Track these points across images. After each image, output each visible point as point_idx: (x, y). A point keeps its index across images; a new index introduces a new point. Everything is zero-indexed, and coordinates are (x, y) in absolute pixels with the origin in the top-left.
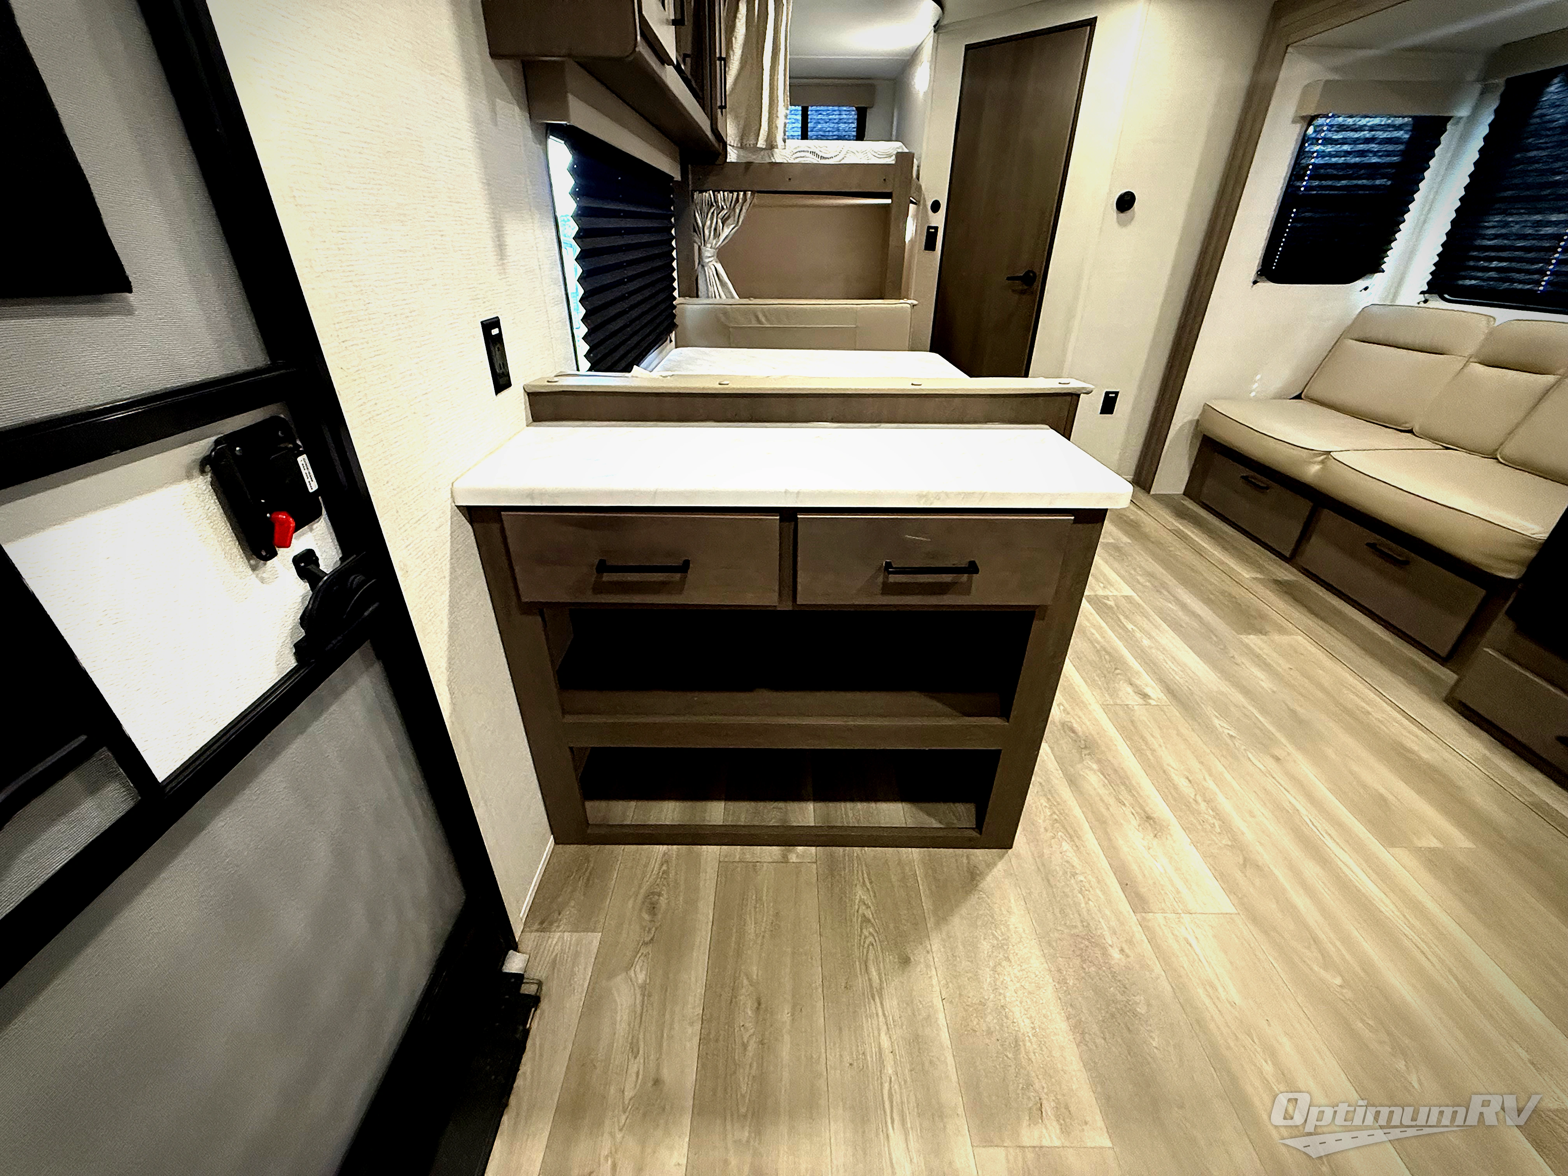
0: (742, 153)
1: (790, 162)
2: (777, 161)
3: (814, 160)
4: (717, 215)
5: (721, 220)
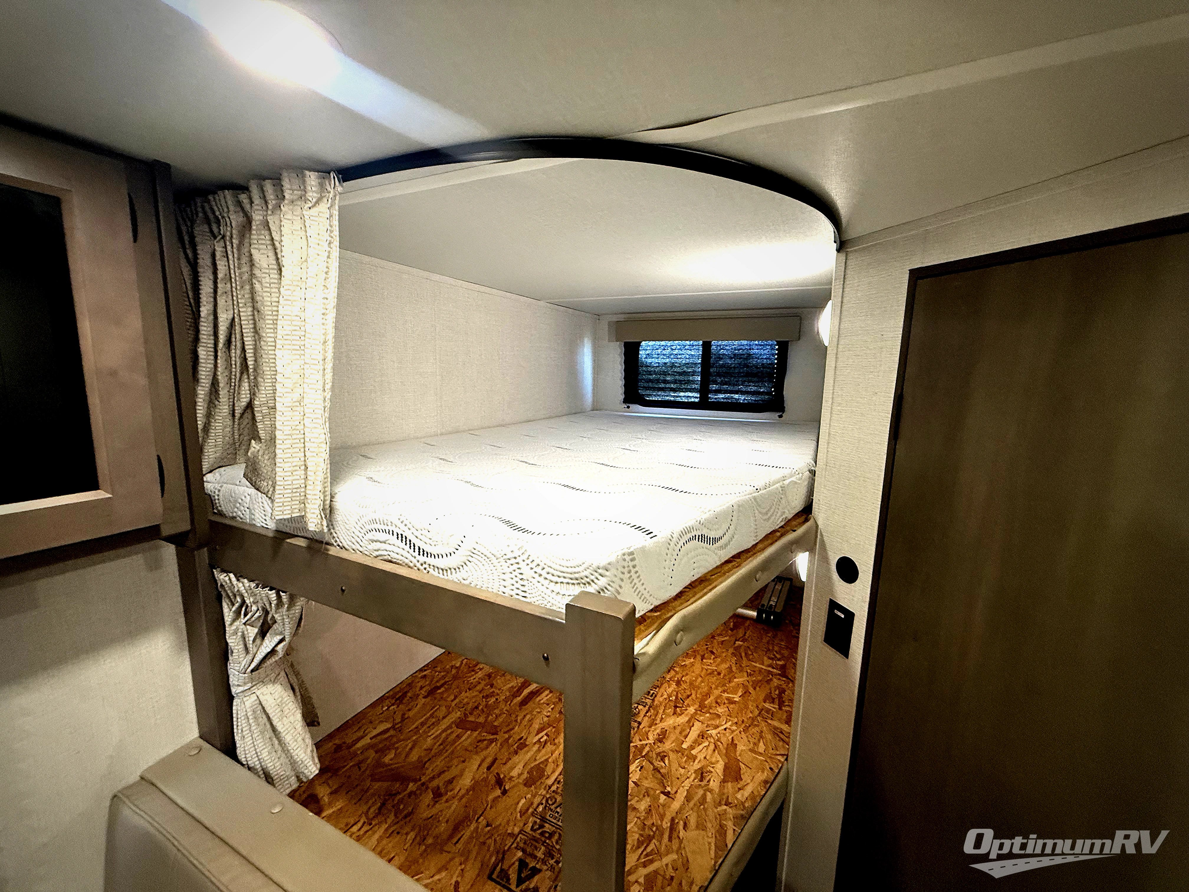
3: (404, 552)
4: (245, 615)
5: (255, 624)
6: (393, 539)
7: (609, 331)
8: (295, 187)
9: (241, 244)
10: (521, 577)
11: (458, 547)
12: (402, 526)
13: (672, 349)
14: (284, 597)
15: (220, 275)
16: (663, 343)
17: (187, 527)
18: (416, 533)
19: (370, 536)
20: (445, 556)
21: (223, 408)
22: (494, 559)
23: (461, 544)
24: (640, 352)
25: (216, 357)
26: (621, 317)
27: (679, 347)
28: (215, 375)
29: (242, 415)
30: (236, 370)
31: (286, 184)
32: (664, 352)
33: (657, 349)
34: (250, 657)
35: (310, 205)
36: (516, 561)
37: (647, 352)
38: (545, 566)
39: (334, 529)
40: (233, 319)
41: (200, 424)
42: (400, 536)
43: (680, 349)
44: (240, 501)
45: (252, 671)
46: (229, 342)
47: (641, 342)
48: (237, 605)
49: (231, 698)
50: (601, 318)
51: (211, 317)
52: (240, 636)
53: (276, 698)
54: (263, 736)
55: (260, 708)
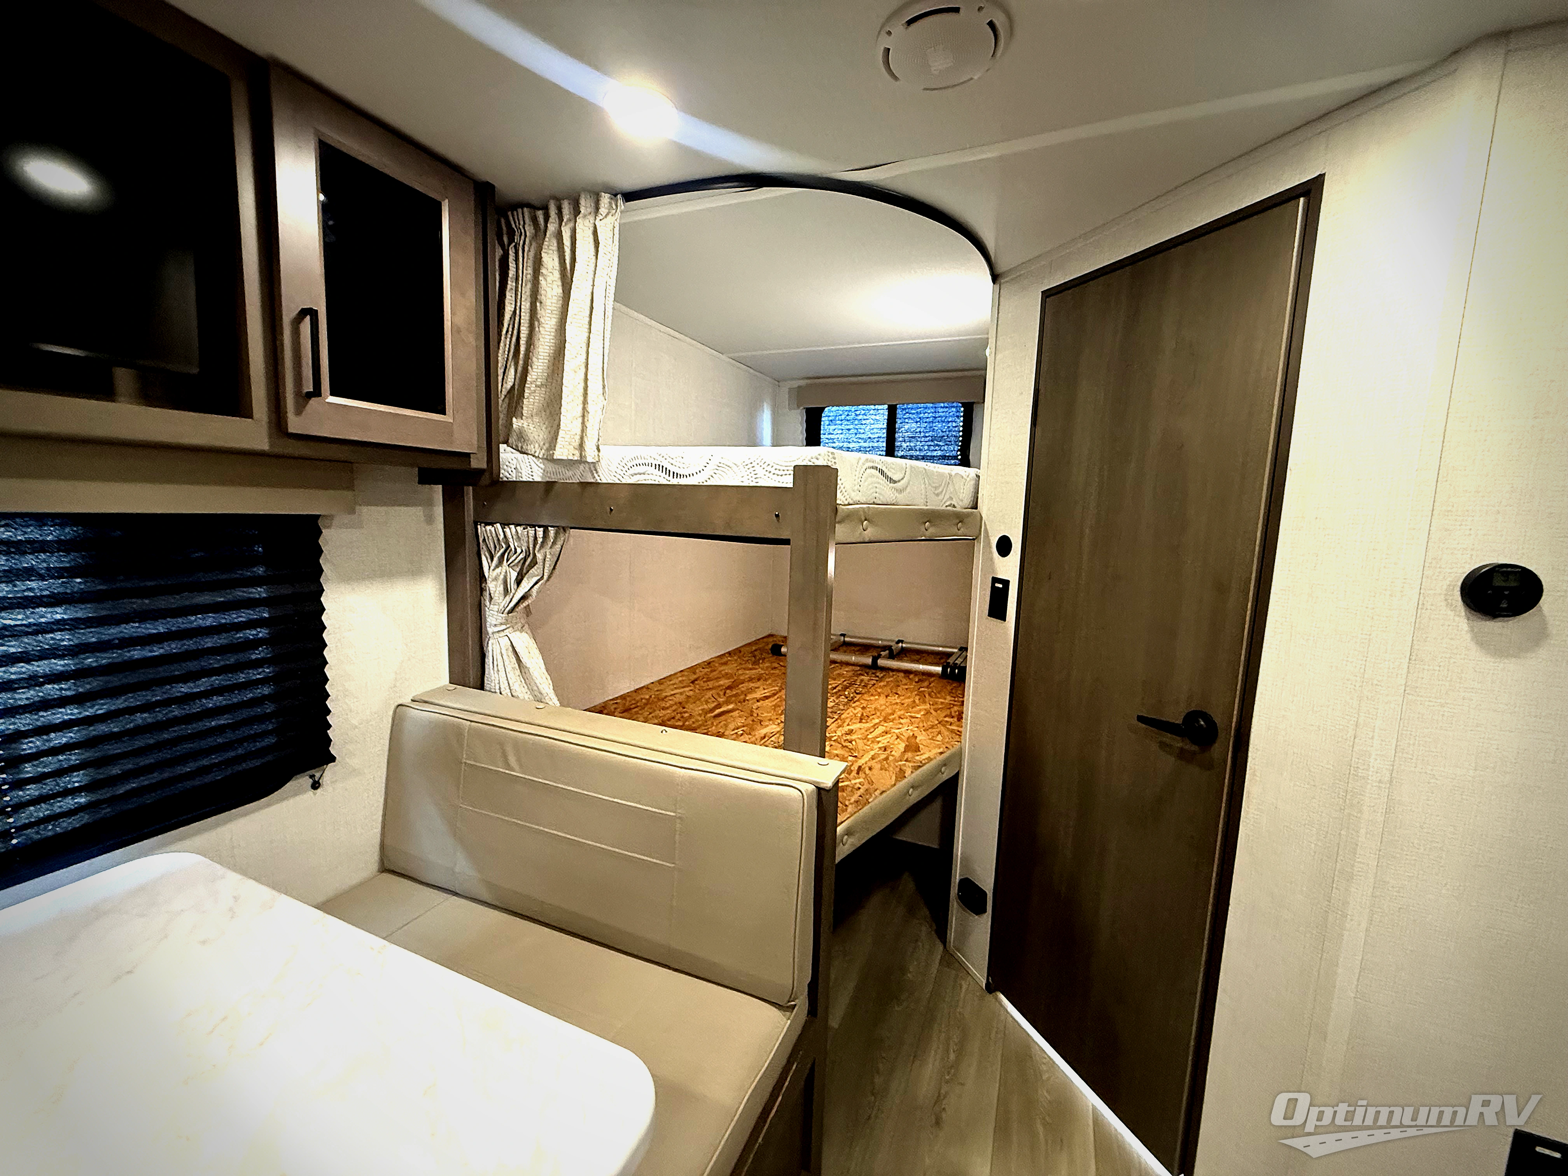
0: (551, 467)
1: (624, 481)
2: (604, 481)
3: (660, 479)
4: (508, 561)
5: (515, 568)
6: (652, 470)
7: (790, 397)
8: (588, 205)
9: (529, 250)
10: (756, 476)
11: (707, 465)
12: (660, 458)
13: (857, 415)
14: (552, 532)
15: (510, 275)
16: (847, 408)
17: (485, 467)
18: (672, 461)
19: (632, 471)
20: (695, 474)
22: (734, 467)
23: (709, 462)
24: (823, 419)
26: (803, 383)
27: (863, 412)
29: (506, 396)
30: (509, 355)
31: (582, 202)
32: (848, 418)
33: (841, 415)
34: (508, 599)
35: (601, 217)
36: (752, 465)
37: (830, 418)
38: (774, 465)
39: (597, 473)
40: (514, 312)
42: (657, 466)
43: (864, 414)
44: (507, 463)
45: (509, 612)
46: (508, 331)
47: (823, 409)
48: (502, 550)
50: (780, 384)
52: (502, 577)
53: (524, 642)
54: (514, 676)
55: (511, 649)
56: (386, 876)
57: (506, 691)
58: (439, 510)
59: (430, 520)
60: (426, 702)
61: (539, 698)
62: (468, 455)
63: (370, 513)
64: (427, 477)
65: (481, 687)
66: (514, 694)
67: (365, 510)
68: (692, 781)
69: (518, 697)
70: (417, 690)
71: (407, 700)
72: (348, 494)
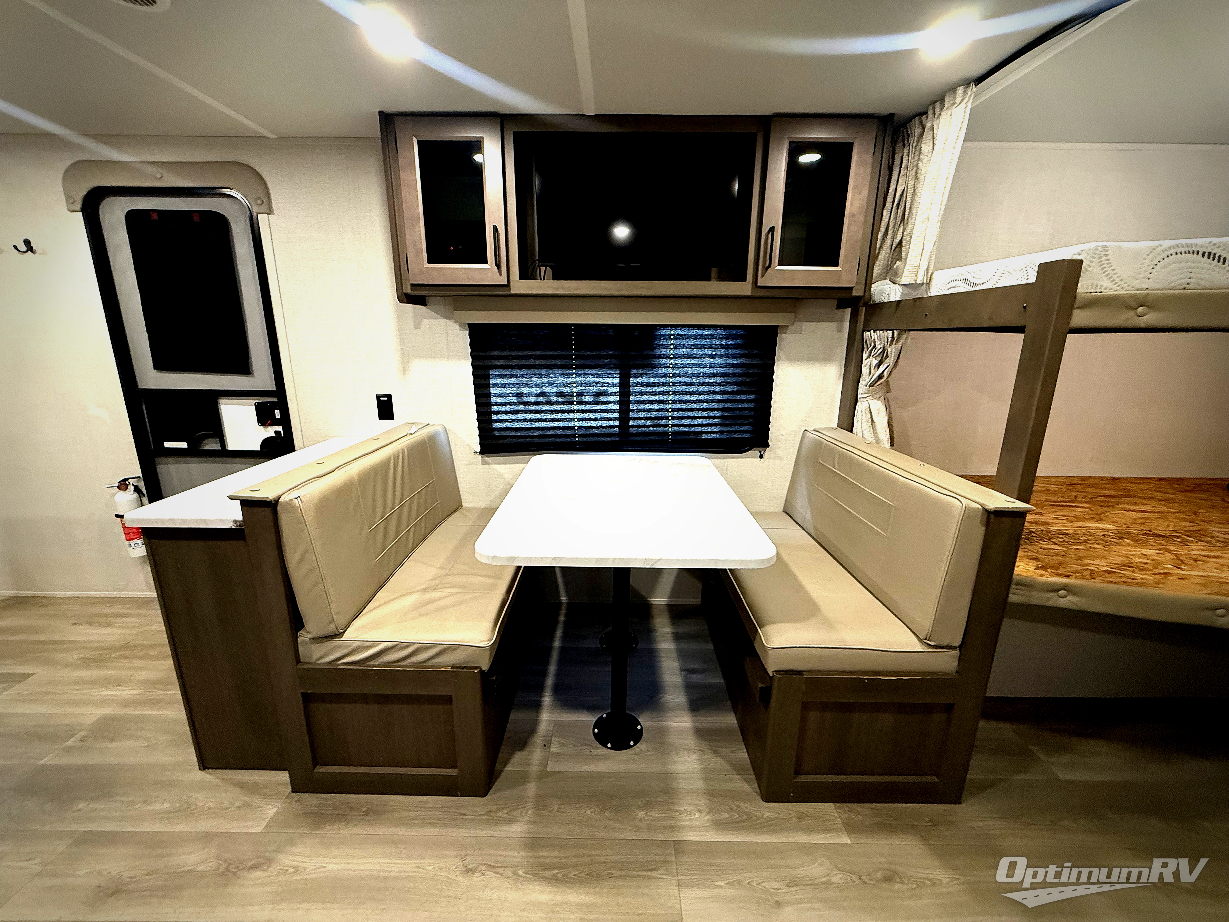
0: (907, 290)
3: (964, 289)
4: (874, 353)
5: (877, 358)
6: (960, 283)
8: (951, 99)
9: (917, 145)
10: (1028, 277)
11: (995, 274)
12: (969, 274)
14: (896, 335)
15: (903, 166)
17: (862, 294)
18: (974, 275)
19: (949, 286)
20: (985, 282)
21: (888, 242)
22: (1013, 273)
23: (997, 271)
25: (891, 212)
28: (889, 222)
29: (896, 248)
30: (899, 219)
31: (947, 100)
34: (870, 378)
35: (956, 106)
36: (1026, 269)
39: (929, 290)
40: (904, 190)
41: (878, 246)
42: (963, 280)
45: (870, 386)
46: (898, 204)
48: (871, 348)
49: (856, 401)
51: (893, 193)
52: (869, 364)
53: (878, 407)
54: (867, 426)
55: (869, 409)
56: (784, 514)
57: (860, 434)
58: (847, 324)
59: (840, 330)
60: (818, 432)
61: (878, 441)
62: (851, 289)
63: (808, 326)
64: (842, 304)
65: (851, 431)
66: (864, 436)
67: (805, 325)
68: (905, 485)
69: (865, 438)
70: (816, 427)
71: (811, 429)
72: (792, 315)
